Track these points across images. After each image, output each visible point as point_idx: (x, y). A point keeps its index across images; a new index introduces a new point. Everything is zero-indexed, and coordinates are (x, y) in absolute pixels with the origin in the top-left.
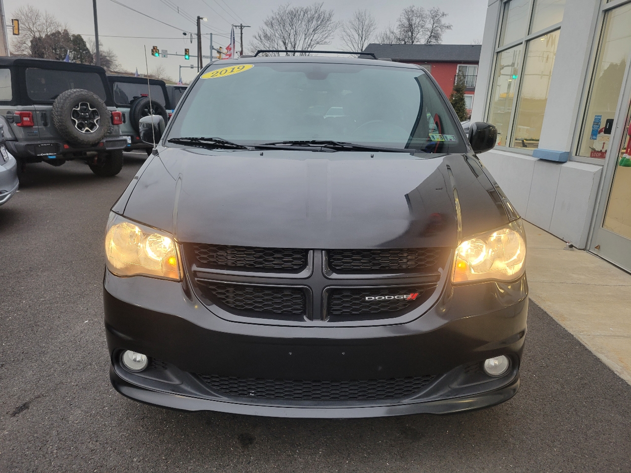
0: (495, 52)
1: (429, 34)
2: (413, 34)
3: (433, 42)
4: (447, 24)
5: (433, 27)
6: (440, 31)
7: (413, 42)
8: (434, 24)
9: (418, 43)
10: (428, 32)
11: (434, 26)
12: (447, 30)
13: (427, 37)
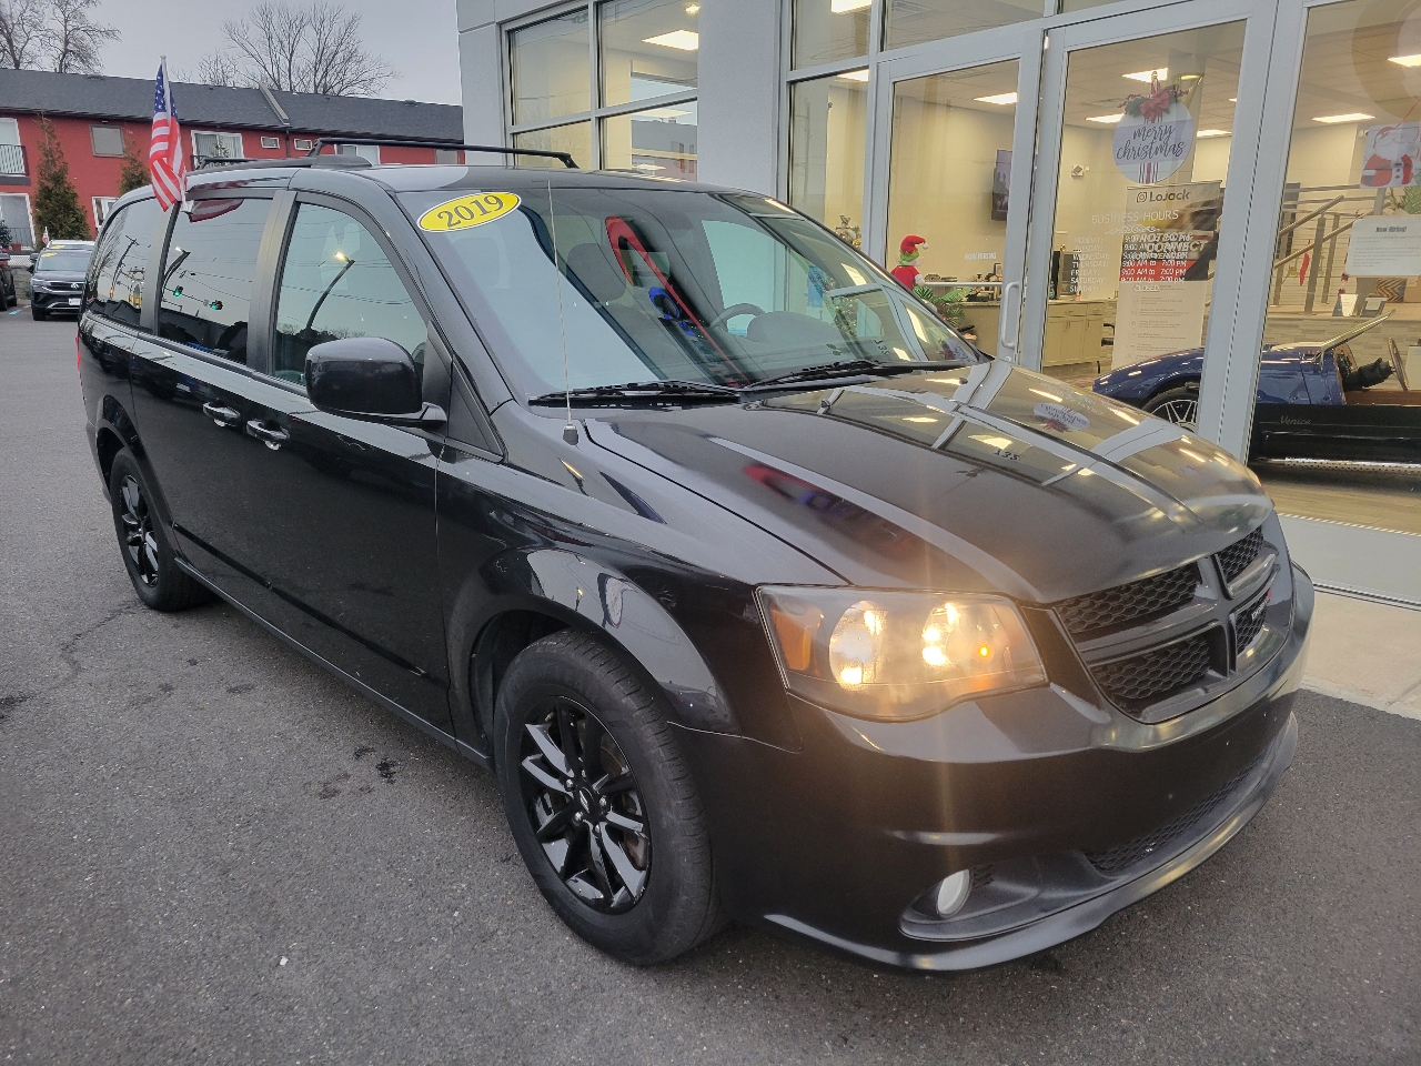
0: (508, 133)
1: (61, 46)
2: (15, 44)
3: (76, 67)
4: (104, 26)
5: (66, 30)
6: (87, 41)
7: (17, 64)
8: (66, 21)
9: (34, 67)
10: (57, 42)
11: (70, 28)
12: (109, 42)
13: (57, 53)
